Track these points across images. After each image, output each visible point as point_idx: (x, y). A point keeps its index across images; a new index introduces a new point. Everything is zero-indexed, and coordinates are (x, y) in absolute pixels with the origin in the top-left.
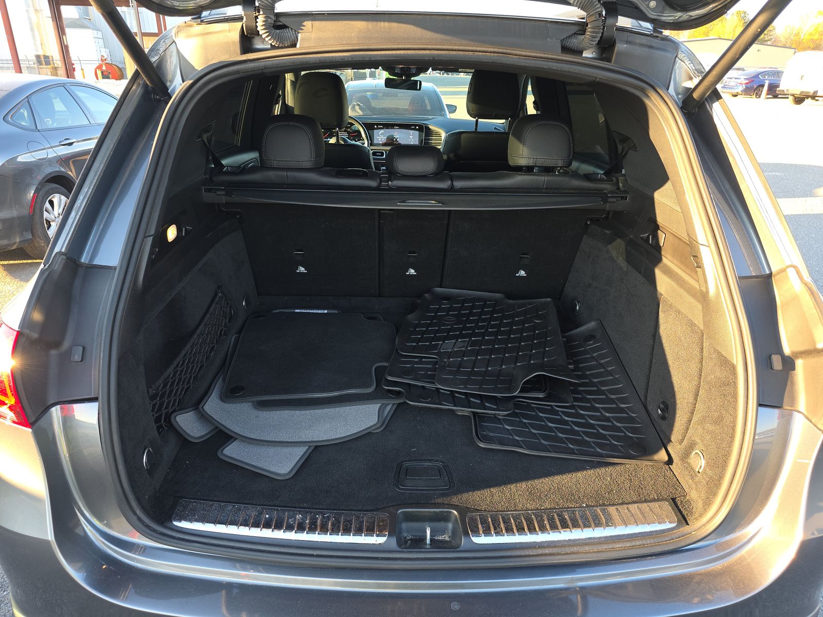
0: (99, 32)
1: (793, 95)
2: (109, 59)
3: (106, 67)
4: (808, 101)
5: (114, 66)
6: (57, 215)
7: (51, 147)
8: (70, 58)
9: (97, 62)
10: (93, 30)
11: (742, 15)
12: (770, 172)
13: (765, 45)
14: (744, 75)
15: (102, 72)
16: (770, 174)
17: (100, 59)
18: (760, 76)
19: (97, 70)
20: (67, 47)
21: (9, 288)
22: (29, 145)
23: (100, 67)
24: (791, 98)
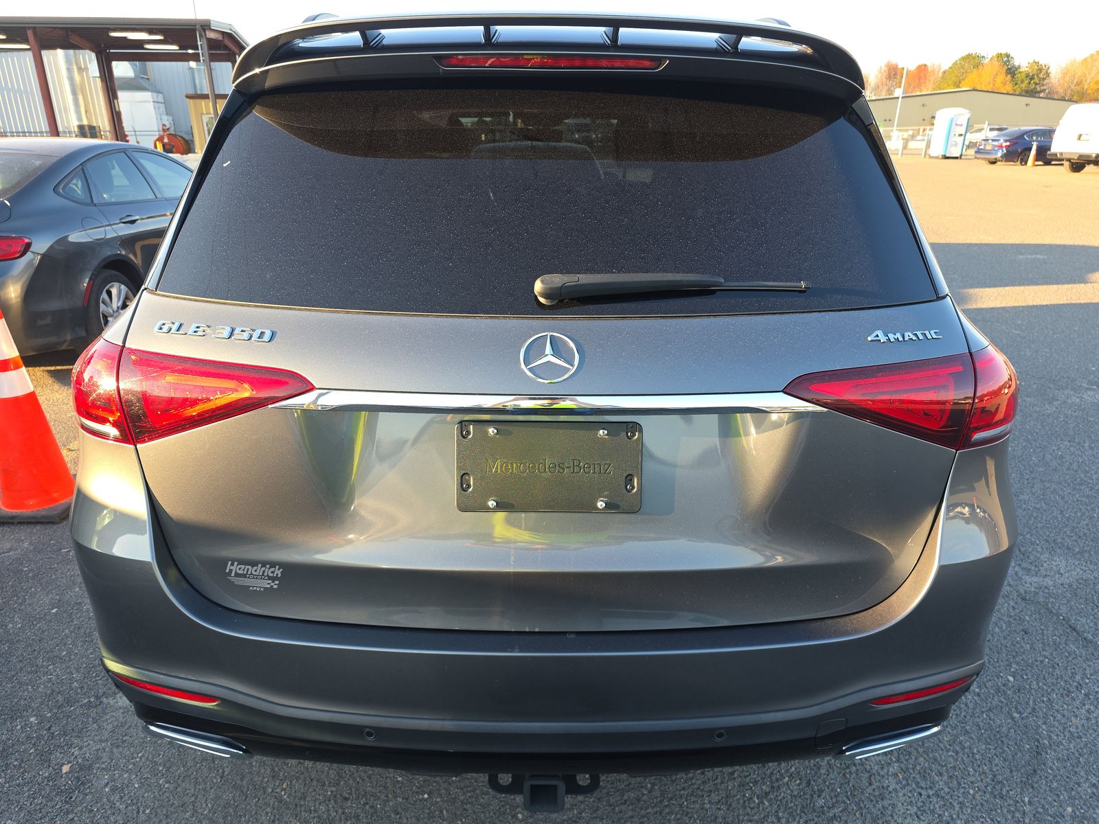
0: (160, 95)
1: (1069, 160)
2: (172, 129)
3: (168, 139)
4: (1090, 168)
5: (178, 138)
6: (115, 308)
7: (110, 225)
8: (123, 128)
9: (157, 133)
10: (151, 92)
11: (1005, 59)
12: (1030, 254)
13: (1036, 97)
14: (1004, 135)
15: (164, 146)
16: (1029, 256)
17: (161, 129)
18: (1025, 137)
19: (157, 143)
20: (119, 114)
21: (58, 396)
22: (83, 222)
23: (160, 139)
24: (1066, 164)
